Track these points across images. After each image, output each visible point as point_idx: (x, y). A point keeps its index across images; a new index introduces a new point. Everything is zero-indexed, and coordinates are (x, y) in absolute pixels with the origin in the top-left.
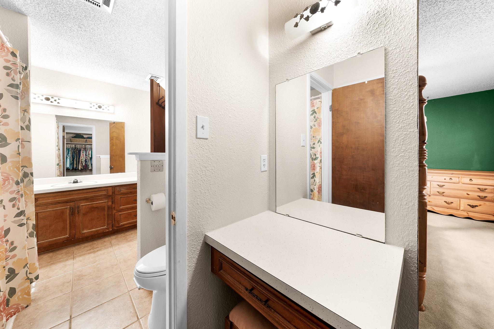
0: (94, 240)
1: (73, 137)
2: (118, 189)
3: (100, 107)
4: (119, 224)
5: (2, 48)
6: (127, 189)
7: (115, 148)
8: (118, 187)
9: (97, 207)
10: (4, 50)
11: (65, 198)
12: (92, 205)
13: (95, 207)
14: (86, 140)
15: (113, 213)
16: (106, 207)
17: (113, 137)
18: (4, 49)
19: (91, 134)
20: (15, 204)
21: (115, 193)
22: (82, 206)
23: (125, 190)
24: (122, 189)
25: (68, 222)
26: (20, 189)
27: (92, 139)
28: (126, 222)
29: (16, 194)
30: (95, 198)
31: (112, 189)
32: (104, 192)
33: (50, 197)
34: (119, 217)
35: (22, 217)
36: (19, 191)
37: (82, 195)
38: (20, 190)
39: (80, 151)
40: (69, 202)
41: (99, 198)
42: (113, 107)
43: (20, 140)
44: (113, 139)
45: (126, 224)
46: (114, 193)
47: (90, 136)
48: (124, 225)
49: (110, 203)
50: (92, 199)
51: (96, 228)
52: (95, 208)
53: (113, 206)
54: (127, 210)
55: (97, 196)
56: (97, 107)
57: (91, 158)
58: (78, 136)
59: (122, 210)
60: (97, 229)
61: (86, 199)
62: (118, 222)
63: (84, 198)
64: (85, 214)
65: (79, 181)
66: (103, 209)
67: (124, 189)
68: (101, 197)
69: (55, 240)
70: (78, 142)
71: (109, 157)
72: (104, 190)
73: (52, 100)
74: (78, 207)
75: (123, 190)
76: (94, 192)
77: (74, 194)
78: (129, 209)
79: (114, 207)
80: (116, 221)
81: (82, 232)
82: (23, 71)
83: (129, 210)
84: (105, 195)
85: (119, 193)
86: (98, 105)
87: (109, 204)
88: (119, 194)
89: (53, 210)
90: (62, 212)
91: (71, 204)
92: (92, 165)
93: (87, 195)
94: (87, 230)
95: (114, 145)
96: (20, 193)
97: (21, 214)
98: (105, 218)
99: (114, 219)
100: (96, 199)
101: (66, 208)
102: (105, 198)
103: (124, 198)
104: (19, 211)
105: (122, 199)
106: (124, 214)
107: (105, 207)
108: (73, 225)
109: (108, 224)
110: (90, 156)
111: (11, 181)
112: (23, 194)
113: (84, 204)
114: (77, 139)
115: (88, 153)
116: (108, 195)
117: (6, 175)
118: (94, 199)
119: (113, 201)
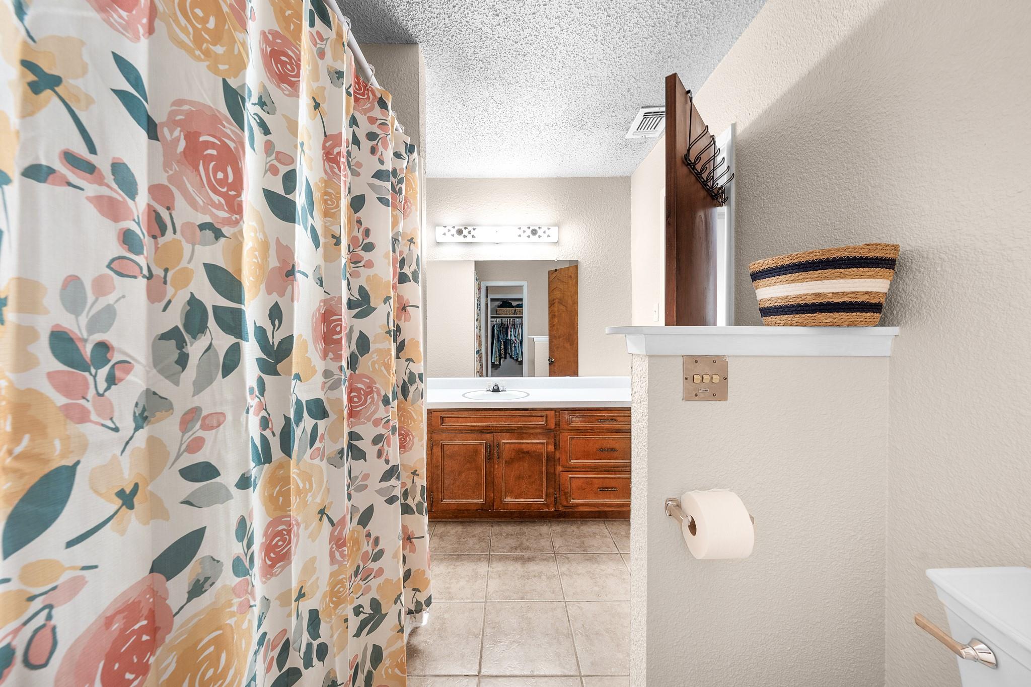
0: (522, 522)
1: (499, 307)
2: (566, 416)
3: (534, 232)
4: (567, 502)
5: (364, 91)
6: (584, 419)
7: (557, 321)
8: (566, 412)
9: (528, 452)
10: (368, 98)
11: (479, 424)
12: (519, 445)
13: (525, 450)
14: (515, 310)
15: (557, 473)
16: (545, 455)
17: (553, 300)
18: (368, 94)
19: (521, 300)
20: (381, 450)
21: (562, 426)
22: (505, 444)
23: (581, 422)
24: (574, 419)
25: (483, 472)
26: (390, 414)
27: (522, 307)
28: (583, 501)
29: (383, 427)
30: (525, 431)
31: (556, 415)
32: (540, 419)
33: (458, 417)
34: (569, 483)
35: (393, 482)
36: (389, 420)
37: (505, 422)
38: (390, 417)
39: (507, 329)
40: (485, 431)
41: (531, 431)
42: (557, 227)
43: (392, 299)
44: (554, 304)
45: (582, 505)
46: (559, 426)
47: (520, 303)
48: (577, 506)
49: (551, 448)
50: (519, 432)
51: (526, 499)
52: (524, 453)
53: (558, 455)
54: (583, 470)
55: (528, 427)
56: (529, 232)
57: (521, 342)
58: (506, 303)
59: (573, 467)
60: (528, 500)
61: (510, 430)
62: (567, 495)
63: (507, 428)
64: (510, 462)
65: (501, 389)
66: (538, 457)
67: (577, 419)
68: (535, 431)
69: (466, 504)
70: (505, 314)
71: (547, 340)
72: (541, 416)
73: (465, 232)
74: (499, 445)
75: (577, 421)
76: (524, 419)
77: (491, 417)
78: (589, 470)
79: (559, 459)
80: (562, 493)
81: (505, 500)
82: (406, 153)
83: (587, 471)
84: (542, 427)
85: (569, 428)
86: (532, 228)
87: (549, 450)
88: (569, 430)
89: (463, 445)
90: (476, 452)
91: (488, 436)
92: (522, 353)
93: (512, 422)
94: (511, 498)
95: (555, 315)
96: (391, 423)
97: (391, 474)
98: (541, 480)
99: (558, 487)
100: (526, 433)
101: (481, 444)
102: (542, 434)
103: (577, 441)
104: (388, 467)
105: (574, 441)
106: (578, 480)
107: (542, 454)
108: (490, 483)
109: (547, 495)
110: (520, 339)
111: (375, 395)
112: (397, 426)
113: (507, 439)
114: (504, 309)
115: (517, 333)
116: (548, 427)
117: (368, 381)
118: (523, 433)
119: (558, 443)
